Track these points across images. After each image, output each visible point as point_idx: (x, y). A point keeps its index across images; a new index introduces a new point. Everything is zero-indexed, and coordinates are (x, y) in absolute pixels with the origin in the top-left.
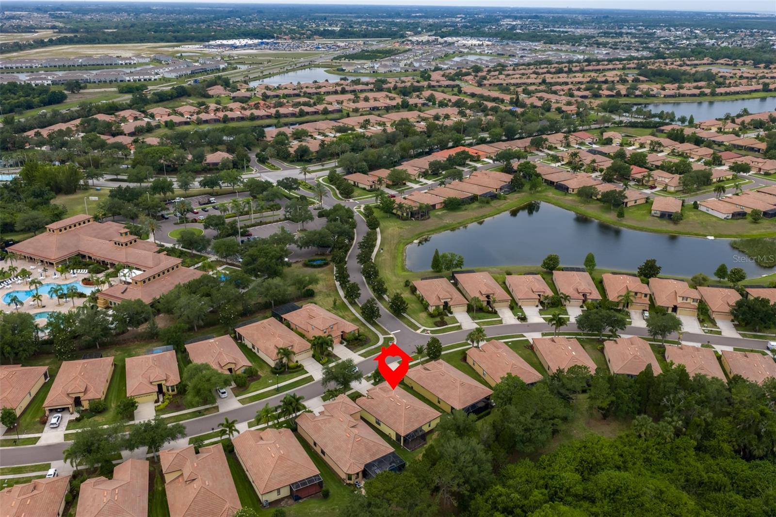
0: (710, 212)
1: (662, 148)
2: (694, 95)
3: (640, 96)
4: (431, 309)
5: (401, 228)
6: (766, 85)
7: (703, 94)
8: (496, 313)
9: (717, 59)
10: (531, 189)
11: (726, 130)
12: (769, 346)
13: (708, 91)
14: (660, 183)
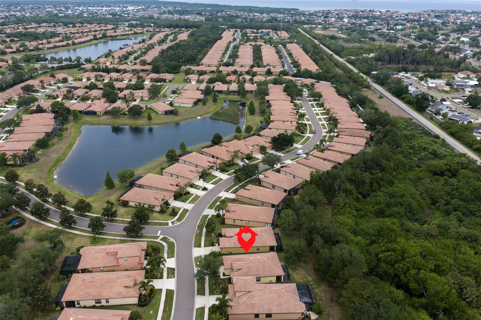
0: (182, 105)
1: (103, 78)
2: (63, 46)
3: (33, 50)
4: (157, 209)
5: (30, 172)
6: (95, 36)
7: (68, 45)
8: (189, 193)
9: (40, 24)
10: (74, 119)
11: (115, 63)
12: (298, 153)
13: (70, 42)
14: (138, 97)
